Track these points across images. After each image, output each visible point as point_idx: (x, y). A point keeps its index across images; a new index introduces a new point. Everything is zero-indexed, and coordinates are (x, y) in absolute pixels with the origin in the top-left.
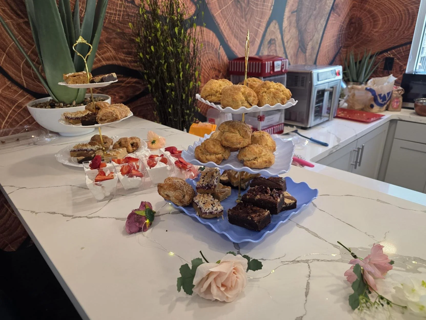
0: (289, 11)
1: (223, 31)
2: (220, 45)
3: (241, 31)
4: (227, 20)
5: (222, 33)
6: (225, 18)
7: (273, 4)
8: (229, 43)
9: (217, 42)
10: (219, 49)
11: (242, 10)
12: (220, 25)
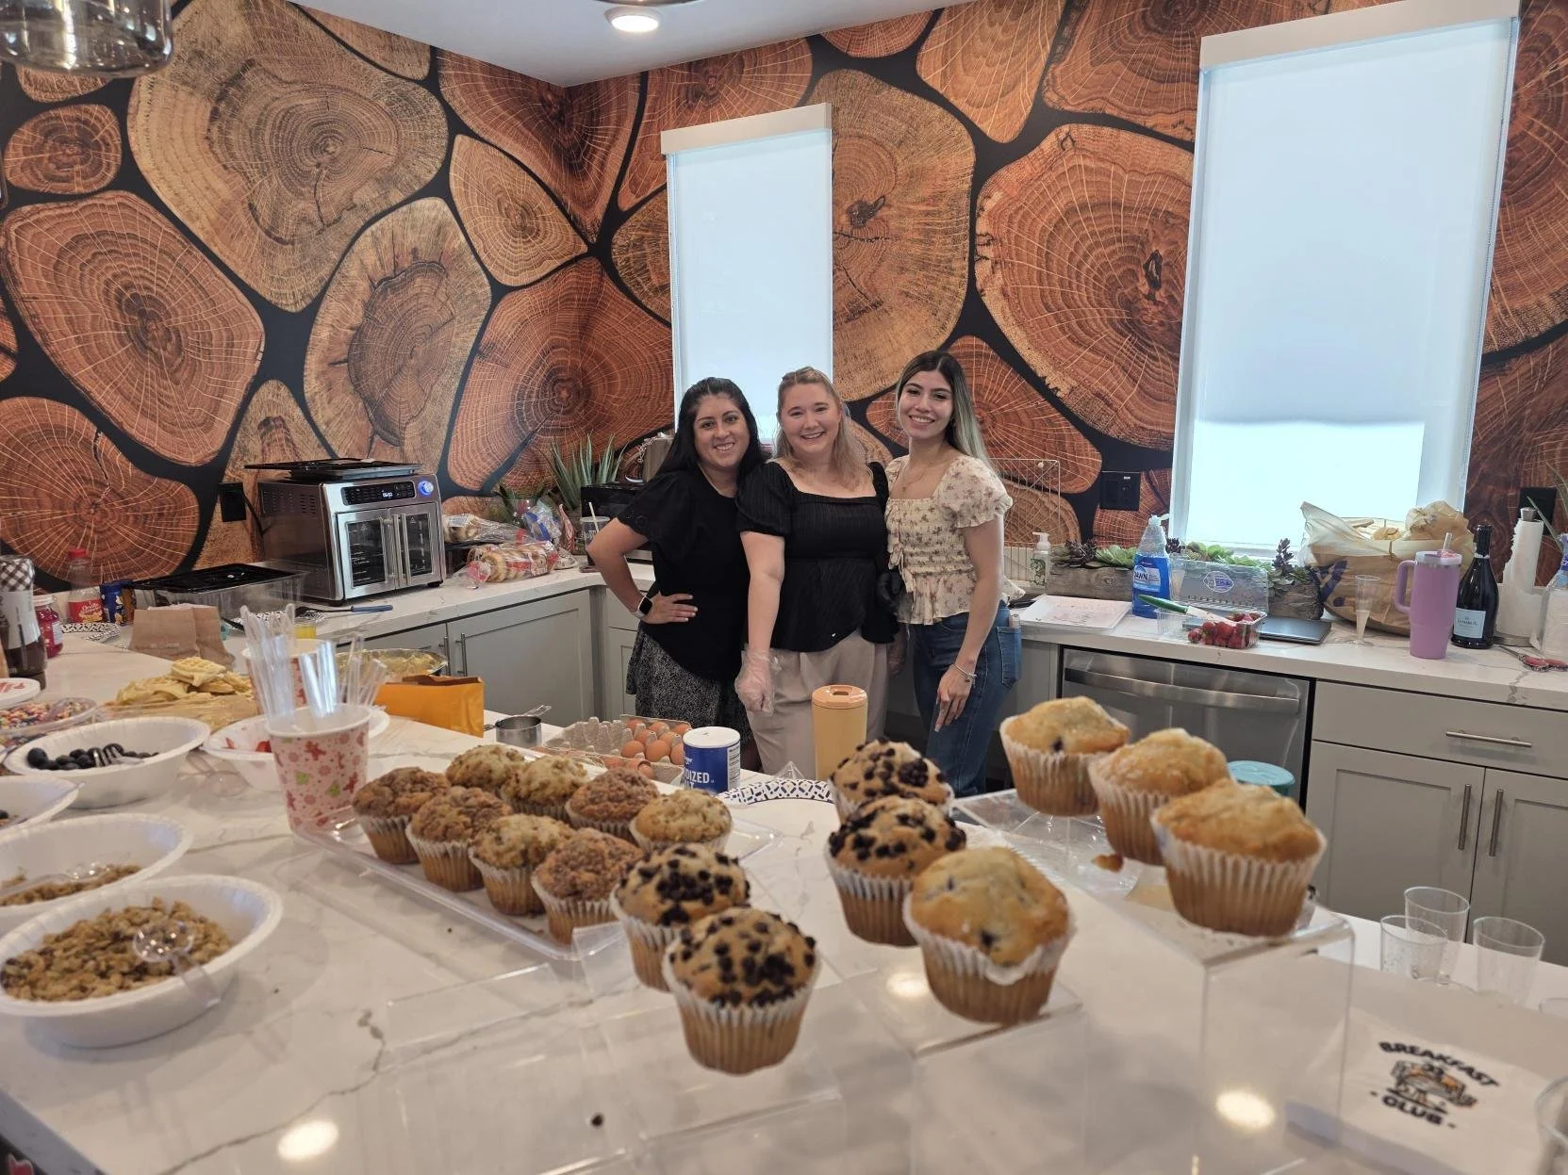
0: (321, 362)
1: (104, 404)
2: (98, 431)
3: (162, 403)
4: (115, 384)
5: (103, 409)
6: (108, 379)
7: (262, 349)
8: (126, 427)
9: (88, 428)
10: (95, 440)
11: (162, 364)
12: (95, 393)
